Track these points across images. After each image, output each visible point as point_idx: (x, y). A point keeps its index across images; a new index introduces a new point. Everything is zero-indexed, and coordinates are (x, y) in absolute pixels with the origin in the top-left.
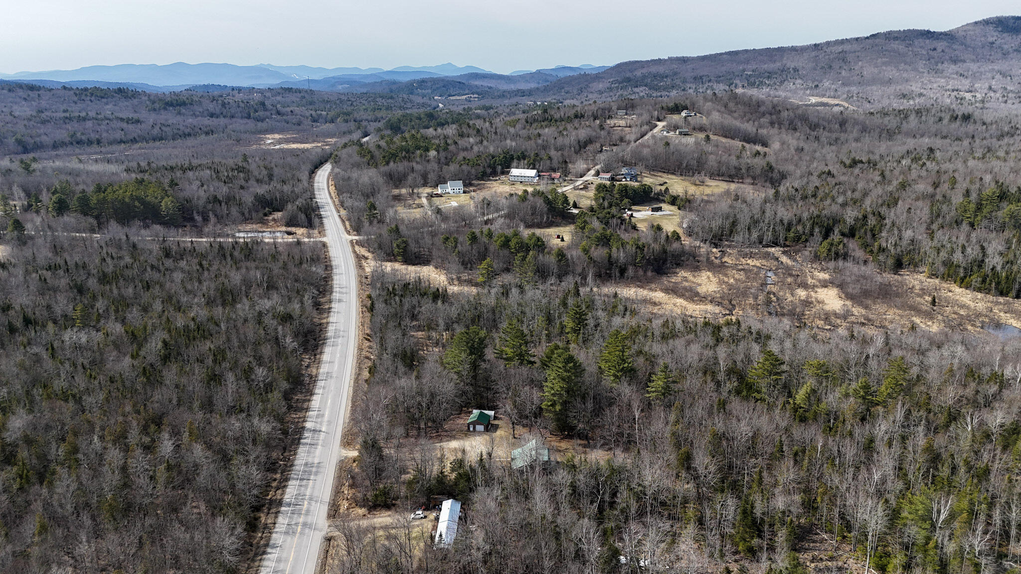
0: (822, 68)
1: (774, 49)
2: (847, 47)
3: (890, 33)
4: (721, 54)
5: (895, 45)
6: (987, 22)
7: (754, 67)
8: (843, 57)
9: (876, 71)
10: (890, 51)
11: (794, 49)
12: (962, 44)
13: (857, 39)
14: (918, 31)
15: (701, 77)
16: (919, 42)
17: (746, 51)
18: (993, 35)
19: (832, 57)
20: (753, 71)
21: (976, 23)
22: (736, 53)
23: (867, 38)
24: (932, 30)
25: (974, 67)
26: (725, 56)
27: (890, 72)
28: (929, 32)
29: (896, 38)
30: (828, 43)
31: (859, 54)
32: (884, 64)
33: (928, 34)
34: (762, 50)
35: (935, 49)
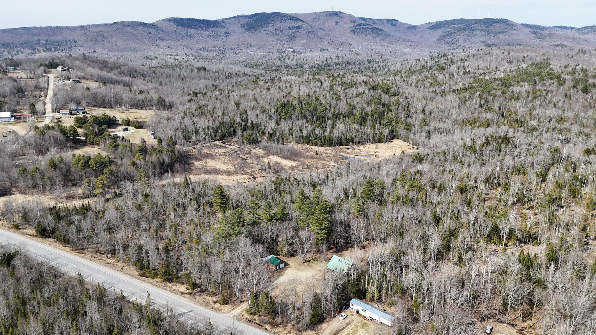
0: (92, 41)
1: (55, 28)
2: (102, 29)
3: (124, 22)
4: (18, 29)
5: (129, 29)
6: (169, 20)
7: (45, 38)
8: (101, 34)
9: (125, 43)
10: (128, 33)
11: (67, 28)
12: (162, 31)
13: (106, 24)
14: (137, 22)
15: (8, 44)
16: (141, 28)
17: (36, 28)
18: (174, 27)
19: (95, 34)
20: (46, 41)
21: (164, 20)
22: (28, 29)
23: (112, 24)
24: (145, 22)
25: (172, 43)
26: (21, 30)
27: (133, 45)
28: (144, 23)
29: (128, 26)
30: (89, 26)
31: (111, 33)
32: (127, 39)
33: (144, 24)
34: (47, 27)
35: (150, 33)
